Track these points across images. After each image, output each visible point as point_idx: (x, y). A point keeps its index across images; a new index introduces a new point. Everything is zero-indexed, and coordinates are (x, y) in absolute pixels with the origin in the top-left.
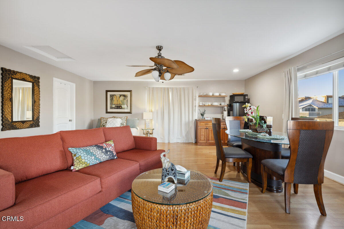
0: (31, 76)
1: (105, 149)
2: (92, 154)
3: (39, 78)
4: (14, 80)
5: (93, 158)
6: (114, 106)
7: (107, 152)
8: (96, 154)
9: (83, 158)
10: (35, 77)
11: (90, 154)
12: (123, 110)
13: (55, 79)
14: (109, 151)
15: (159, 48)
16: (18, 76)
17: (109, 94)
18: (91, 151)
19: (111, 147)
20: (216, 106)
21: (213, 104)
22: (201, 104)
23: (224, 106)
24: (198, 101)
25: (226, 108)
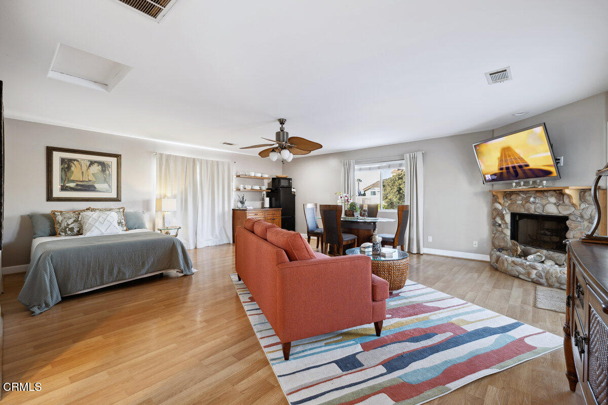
6: (72, 185)
15: (283, 121)
17: (57, 155)
20: (256, 191)
21: (253, 188)
22: (241, 188)
23: (264, 190)
24: (234, 183)
25: (265, 193)
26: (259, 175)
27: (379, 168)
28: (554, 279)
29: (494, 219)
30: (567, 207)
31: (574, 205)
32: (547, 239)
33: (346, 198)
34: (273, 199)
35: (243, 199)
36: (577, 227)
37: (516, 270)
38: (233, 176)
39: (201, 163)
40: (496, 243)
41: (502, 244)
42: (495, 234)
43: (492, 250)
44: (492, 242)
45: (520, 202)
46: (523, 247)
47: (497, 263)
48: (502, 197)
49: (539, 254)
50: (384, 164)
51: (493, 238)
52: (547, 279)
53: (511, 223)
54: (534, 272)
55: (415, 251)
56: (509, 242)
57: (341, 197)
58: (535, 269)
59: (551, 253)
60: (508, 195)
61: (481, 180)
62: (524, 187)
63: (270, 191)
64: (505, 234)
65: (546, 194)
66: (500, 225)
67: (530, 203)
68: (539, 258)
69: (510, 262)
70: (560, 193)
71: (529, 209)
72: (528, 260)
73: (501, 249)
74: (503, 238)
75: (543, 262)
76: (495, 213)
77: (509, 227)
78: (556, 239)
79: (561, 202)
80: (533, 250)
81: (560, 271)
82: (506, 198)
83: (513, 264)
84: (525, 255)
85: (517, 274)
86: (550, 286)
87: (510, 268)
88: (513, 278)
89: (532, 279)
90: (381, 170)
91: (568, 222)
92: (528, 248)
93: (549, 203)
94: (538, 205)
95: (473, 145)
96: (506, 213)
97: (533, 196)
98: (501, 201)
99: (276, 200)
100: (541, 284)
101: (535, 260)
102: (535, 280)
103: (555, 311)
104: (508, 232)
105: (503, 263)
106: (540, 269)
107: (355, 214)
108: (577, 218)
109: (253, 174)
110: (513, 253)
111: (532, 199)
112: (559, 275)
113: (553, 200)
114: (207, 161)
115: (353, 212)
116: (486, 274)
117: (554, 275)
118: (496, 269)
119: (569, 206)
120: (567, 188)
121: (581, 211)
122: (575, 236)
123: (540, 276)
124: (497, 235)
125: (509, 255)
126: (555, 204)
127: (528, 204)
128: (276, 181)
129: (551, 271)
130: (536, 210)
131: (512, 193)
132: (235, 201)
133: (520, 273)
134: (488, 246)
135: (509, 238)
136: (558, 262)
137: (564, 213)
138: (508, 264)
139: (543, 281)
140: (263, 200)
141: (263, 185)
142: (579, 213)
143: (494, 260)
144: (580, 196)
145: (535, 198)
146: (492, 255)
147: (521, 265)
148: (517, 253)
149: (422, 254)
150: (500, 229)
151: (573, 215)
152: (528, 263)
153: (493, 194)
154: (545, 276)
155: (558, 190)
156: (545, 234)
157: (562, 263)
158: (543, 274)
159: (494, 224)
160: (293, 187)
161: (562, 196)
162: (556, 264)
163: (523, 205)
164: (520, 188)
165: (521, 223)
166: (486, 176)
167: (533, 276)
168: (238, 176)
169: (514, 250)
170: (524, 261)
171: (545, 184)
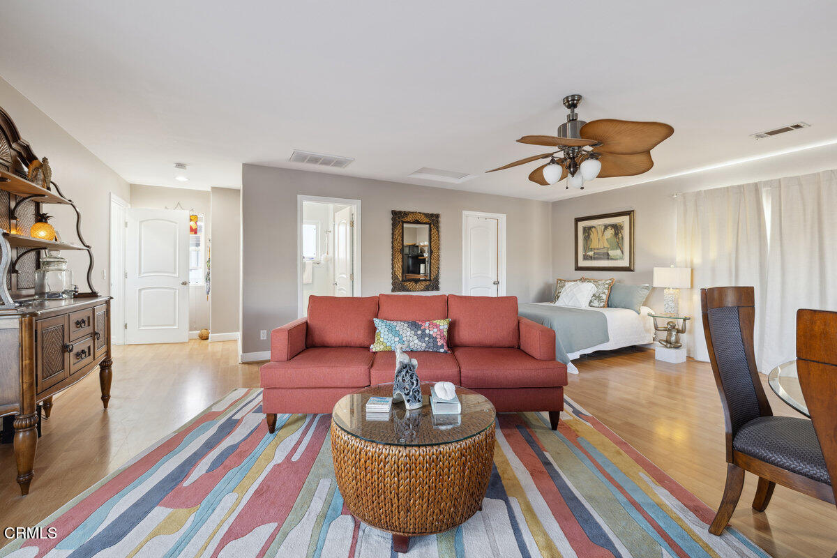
0: (427, 215)
1: (424, 331)
2: (397, 334)
3: (438, 216)
4: (405, 225)
5: (397, 339)
6: (591, 253)
7: (424, 335)
8: (404, 335)
9: (382, 335)
10: (432, 215)
11: (394, 333)
12: (612, 261)
13: (465, 213)
14: (430, 336)
15: (568, 101)
16: (410, 218)
17: (581, 225)
18: (397, 328)
19: (436, 330)
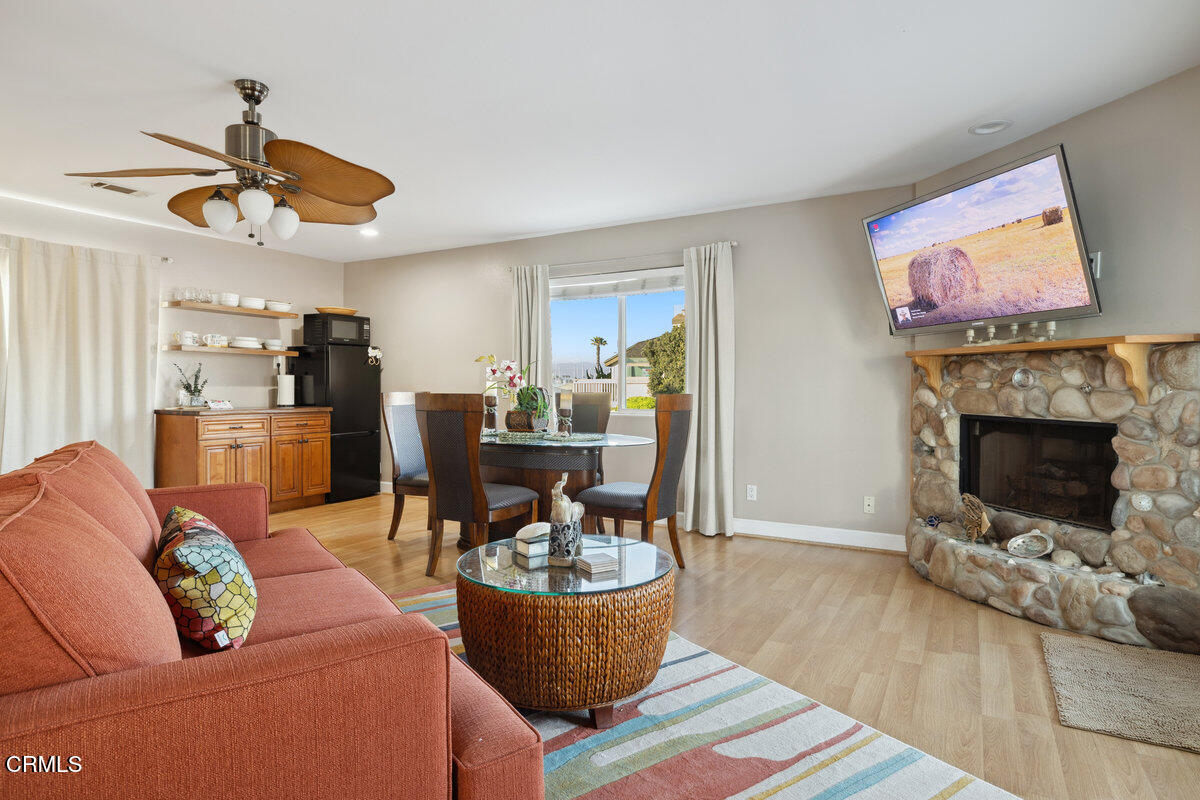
20: (247, 353)
21: (236, 344)
22: (188, 340)
23: (277, 353)
24: (162, 327)
25: (282, 360)
26: (258, 304)
27: (616, 288)
28: (1084, 610)
29: (917, 433)
30: (1115, 397)
31: (1132, 390)
32: (1055, 488)
33: (509, 374)
34: (309, 380)
35: (197, 377)
36: (1141, 455)
37: (980, 582)
38: (156, 302)
39: (20, 251)
40: (924, 501)
41: (939, 505)
42: (920, 475)
43: (912, 519)
44: (913, 497)
45: (987, 385)
46: (993, 512)
47: (928, 561)
48: (938, 372)
49: (1036, 532)
50: (630, 278)
51: (915, 487)
52: (1064, 610)
53: (961, 444)
54: (1031, 587)
55: (711, 528)
56: (957, 500)
57: (494, 372)
58: (1032, 579)
59: (1070, 529)
60: (953, 366)
61: (885, 322)
62: (998, 342)
63: (296, 354)
64: (945, 476)
65: (1055, 359)
66: (932, 451)
67: (1013, 386)
68: (1037, 546)
69: (963, 557)
70: (1096, 356)
71: (1008, 405)
72: (1011, 550)
73: (934, 520)
74: (941, 488)
75: (1048, 557)
76: (919, 418)
77: (957, 457)
78: (1078, 489)
79: (1097, 383)
80: (1020, 521)
81: (1100, 586)
82: (949, 373)
83: (970, 565)
84: (1000, 535)
85: (983, 593)
86: (1073, 629)
87: (963, 576)
88: (974, 606)
89: (1025, 610)
90: (622, 296)
91: (1116, 441)
92: (1008, 515)
93: (1065, 385)
94: (1036, 392)
95: (865, 222)
96: (950, 417)
97: (1021, 366)
98: (937, 383)
99: (317, 382)
100: (1047, 624)
101: (1028, 553)
102: (1032, 611)
103: (1120, 737)
104: (953, 470)
105: (945, 561)
106: (1045, 579)
107: (535, 422)
108: (1142, 429)
109: (232, 300)
110: (968, 529)
111: (1017, 377)
112: (1098, 595)
113: (1074, 377)
114: (46, 249)
115: (529, 416)
116: (901, 595)
117: (1083, 599)
118: (926, 579)
119: (1118, 393)
120: (1121, 339)
121: (1152, 409)
122: (1135, 480)
123: (1043, 599)
124: (925, 478)
125: (957, 537)
126: (1080, 389)
127: (1007, 390)
128: (316, 324)
129: (1076, 584)
130: (1029, 407)
131: (964, 359)
132: (167, 384)
133: (990, 592)
134: (900, 511)
135: (955, 486)
136: (1089, 557)
137: (1107, 414)
138: (957, 563)
139: (1053, 615)
140: (275, 382)
141: (276, 336)
142: (1147, 415)
143: (918, 551)
144: (1151, 366)
145: (1025, 372)
146: (914, 536)
147: (994, 567)
148: (979, 532)
149: (730, 538)
150: (933, 461)
151: (1130, 419)
152: (1012, 562)
153: (914, 363)
154: (1060, 602)
155: (1090, 349)
156: (1050, 476)
157: (1098, 561)
158: (1054, 595)
159: (918, 448)
160: (372, 344)
161: (1100, 366)
162: (1085, 562)
163: (993, 393)
164: (987, 344)
165: (988, 443)
166: (899, 311)
167: (1027, 600)
168: (176, 304)
169: (971, 521)
170: (1001, 555)
171: (1052, 333)
